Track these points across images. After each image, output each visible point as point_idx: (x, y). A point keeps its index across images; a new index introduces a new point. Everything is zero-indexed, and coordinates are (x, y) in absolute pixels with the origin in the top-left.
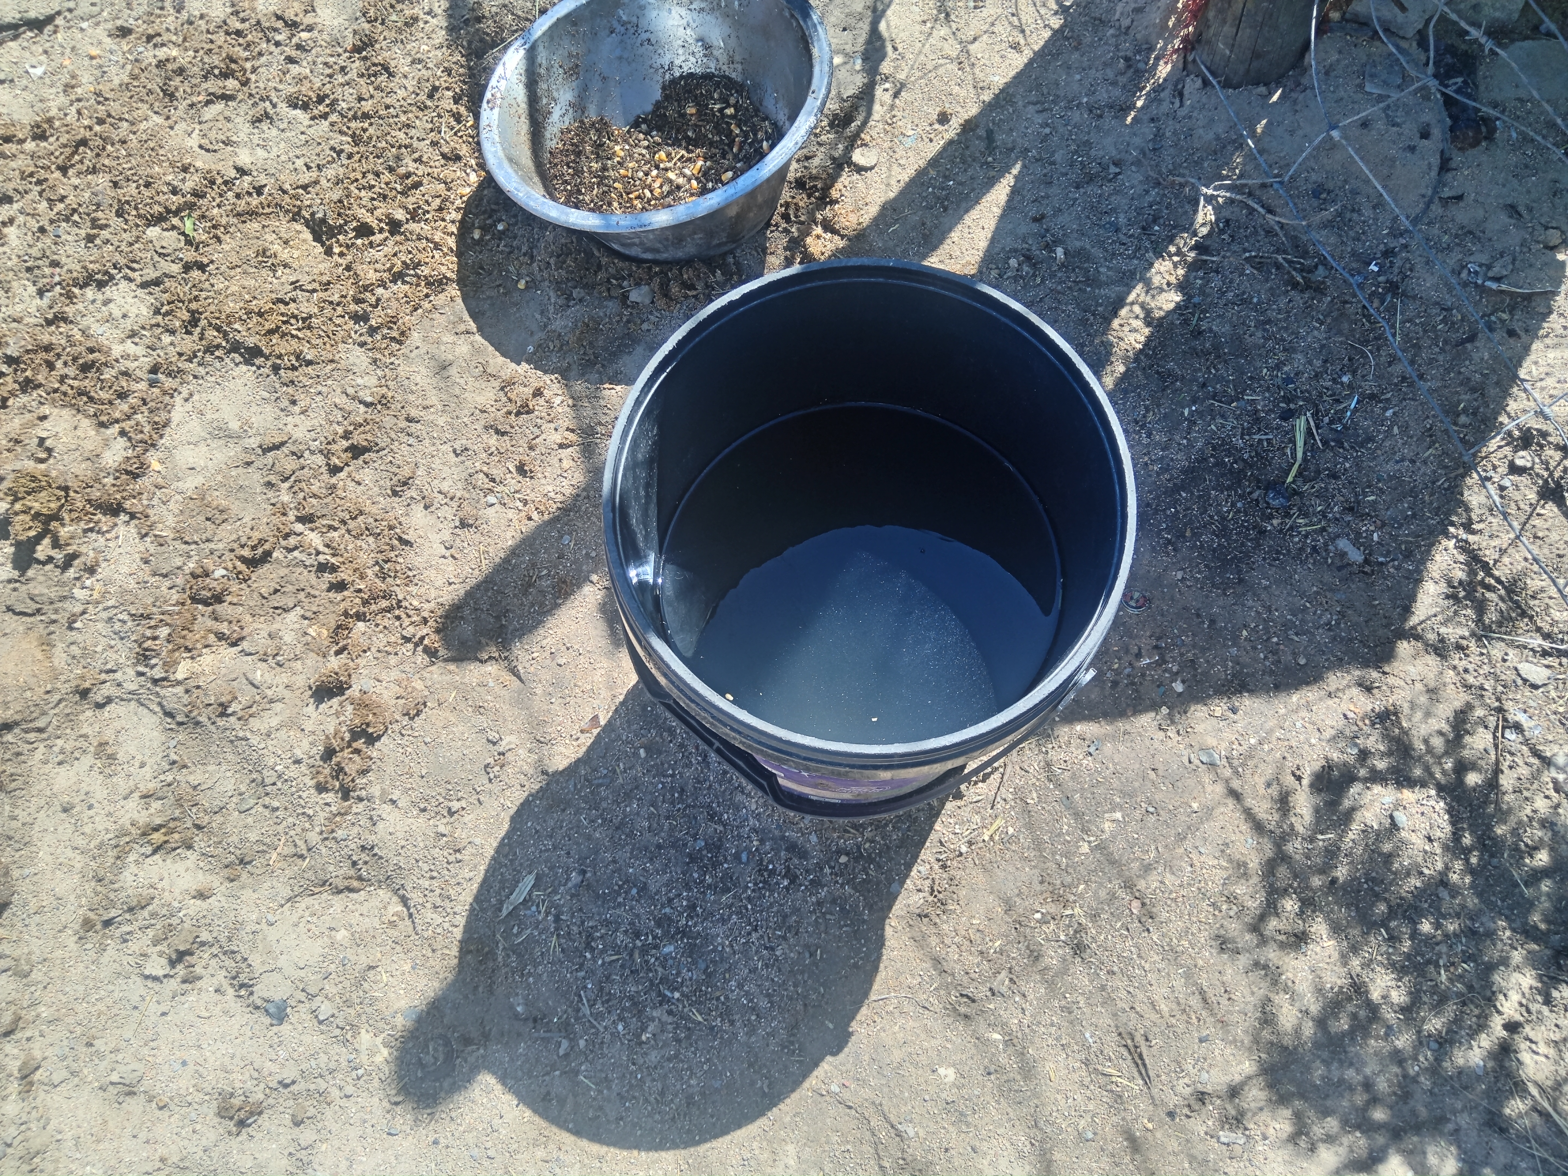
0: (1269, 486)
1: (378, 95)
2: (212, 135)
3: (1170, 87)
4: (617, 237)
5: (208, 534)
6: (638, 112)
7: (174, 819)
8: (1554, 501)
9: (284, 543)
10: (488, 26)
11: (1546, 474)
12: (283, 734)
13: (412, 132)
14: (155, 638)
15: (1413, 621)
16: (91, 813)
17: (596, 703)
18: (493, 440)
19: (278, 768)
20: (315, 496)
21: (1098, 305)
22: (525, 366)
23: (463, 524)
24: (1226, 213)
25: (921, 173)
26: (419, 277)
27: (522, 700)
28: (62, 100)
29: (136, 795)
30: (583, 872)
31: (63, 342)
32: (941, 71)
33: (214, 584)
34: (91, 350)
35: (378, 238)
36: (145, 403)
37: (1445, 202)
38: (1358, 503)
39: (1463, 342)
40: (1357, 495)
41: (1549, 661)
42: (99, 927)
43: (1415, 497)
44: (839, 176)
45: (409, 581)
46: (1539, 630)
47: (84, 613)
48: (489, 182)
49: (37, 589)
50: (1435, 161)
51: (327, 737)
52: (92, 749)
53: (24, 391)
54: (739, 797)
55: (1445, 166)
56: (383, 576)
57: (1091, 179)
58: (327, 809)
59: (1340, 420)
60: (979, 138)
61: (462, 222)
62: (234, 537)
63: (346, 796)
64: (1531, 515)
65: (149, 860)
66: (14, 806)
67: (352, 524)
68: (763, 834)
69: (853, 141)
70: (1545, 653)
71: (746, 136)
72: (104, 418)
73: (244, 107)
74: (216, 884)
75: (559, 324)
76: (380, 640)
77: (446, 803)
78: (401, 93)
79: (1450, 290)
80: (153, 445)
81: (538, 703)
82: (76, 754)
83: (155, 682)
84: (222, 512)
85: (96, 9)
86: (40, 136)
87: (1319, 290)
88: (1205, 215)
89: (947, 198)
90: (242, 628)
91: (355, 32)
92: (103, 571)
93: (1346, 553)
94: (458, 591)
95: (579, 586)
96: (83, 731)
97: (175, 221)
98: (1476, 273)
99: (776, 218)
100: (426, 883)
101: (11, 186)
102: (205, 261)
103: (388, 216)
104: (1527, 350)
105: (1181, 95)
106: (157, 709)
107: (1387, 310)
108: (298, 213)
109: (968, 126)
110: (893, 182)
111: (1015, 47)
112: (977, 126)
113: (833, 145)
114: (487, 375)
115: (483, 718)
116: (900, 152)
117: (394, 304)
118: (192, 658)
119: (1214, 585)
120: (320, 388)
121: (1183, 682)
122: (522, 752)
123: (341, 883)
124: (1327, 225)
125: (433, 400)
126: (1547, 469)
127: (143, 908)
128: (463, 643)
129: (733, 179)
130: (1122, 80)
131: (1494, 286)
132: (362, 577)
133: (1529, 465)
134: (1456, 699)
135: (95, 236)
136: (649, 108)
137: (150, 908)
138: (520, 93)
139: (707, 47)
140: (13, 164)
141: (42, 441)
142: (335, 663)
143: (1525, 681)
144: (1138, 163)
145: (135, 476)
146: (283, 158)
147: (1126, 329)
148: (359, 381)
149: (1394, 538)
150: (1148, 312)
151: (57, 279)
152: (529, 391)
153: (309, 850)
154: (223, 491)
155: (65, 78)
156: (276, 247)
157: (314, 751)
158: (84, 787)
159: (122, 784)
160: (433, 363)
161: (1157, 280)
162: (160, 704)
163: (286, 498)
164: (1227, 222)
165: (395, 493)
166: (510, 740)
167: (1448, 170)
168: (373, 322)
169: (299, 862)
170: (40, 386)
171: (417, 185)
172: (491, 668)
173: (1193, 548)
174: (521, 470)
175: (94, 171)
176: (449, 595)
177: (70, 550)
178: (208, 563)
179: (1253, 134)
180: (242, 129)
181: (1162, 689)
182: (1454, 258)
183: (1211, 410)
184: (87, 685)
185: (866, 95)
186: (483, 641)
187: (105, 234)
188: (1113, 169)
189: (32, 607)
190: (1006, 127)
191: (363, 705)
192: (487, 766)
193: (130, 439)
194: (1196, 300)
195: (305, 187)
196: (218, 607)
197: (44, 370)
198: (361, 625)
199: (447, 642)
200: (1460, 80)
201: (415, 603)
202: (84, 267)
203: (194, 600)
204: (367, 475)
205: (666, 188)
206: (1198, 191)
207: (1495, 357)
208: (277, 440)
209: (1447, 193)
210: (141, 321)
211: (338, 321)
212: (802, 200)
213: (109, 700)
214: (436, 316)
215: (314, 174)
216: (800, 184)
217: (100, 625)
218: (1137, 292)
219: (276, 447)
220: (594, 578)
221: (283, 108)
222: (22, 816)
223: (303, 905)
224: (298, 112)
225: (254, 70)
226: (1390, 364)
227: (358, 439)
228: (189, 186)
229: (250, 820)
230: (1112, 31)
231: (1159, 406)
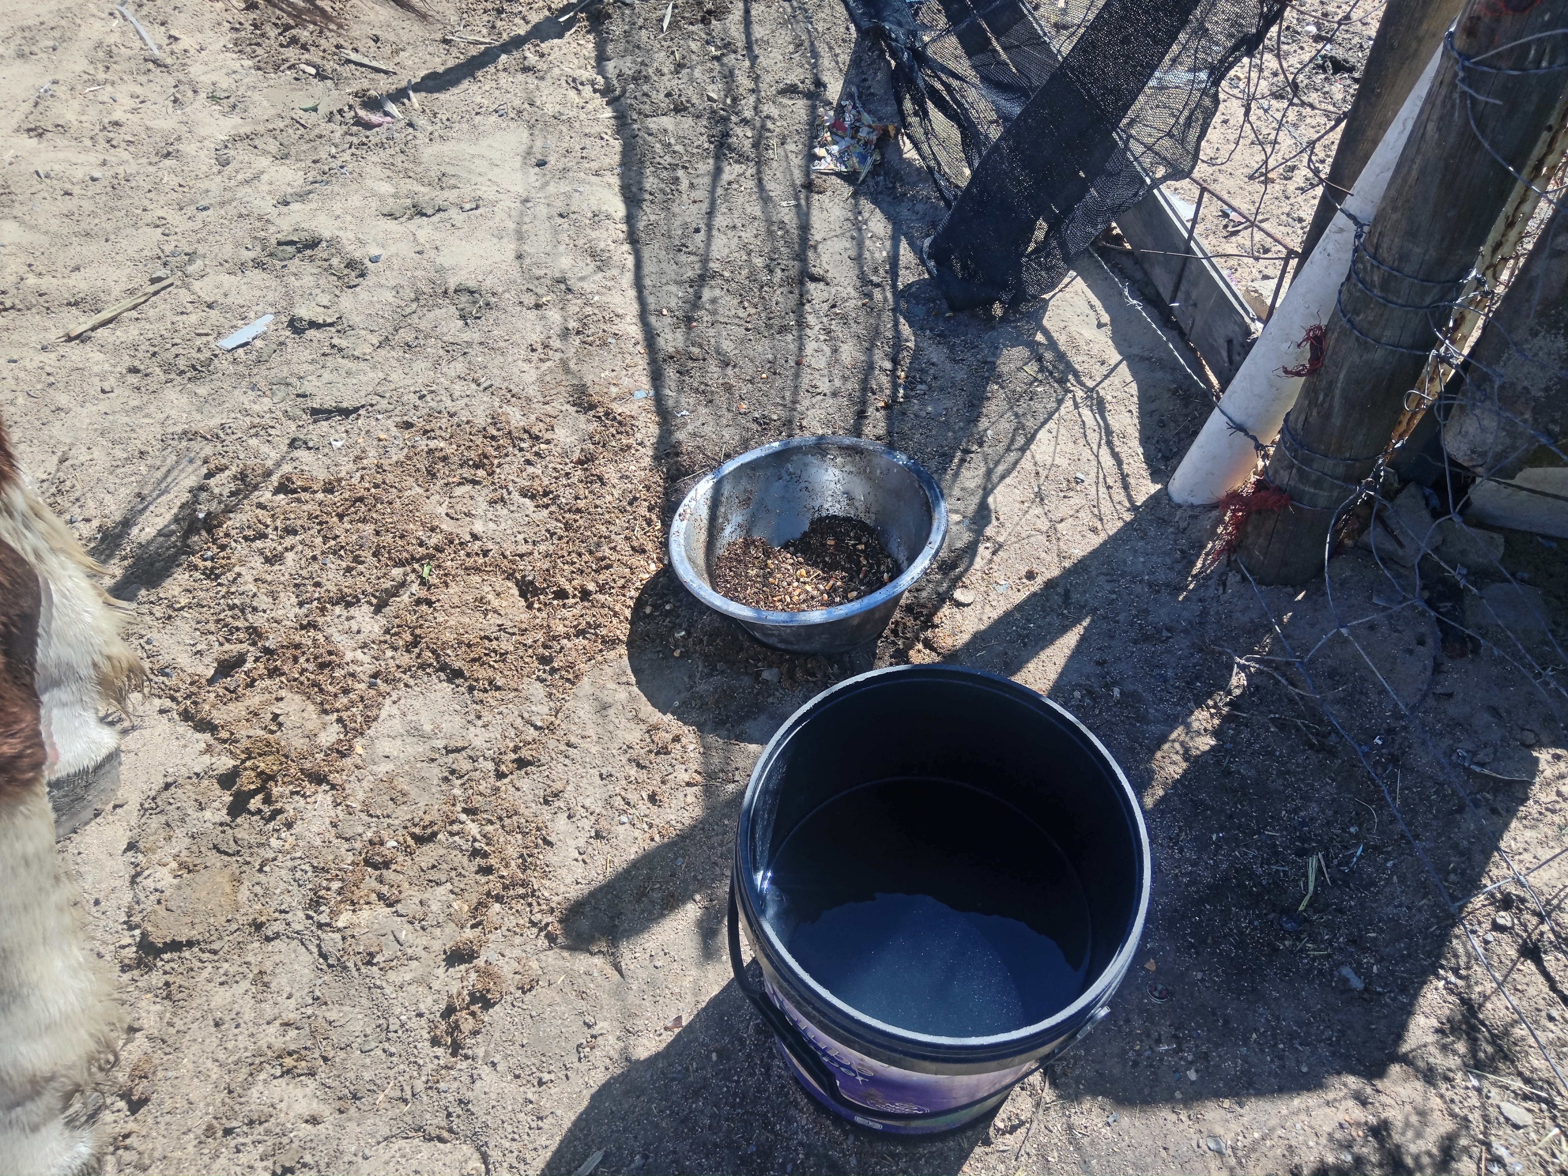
0: (1284, 911)
1: (591, 496)
2: (458, 507)
3: (1216, 577)
4: (762, 628)
5: (389, 811)
6: (789, 537)
7: (306, 1048)
8: (1533, 960)
9: (449, 828)
10: (684, 460)
11: (1525, 935)
12: (412, 989)
13: (612, 528)
14: (328, 889)
15: (1405, 1048)
16: (236, 1031)
17: (681, 1005)
18: (633, 771)
19: (403, 1018)
20: (481, 794)
21: (1145, 738)
22: (669, 716)
23: (598, 836)
24: (1256, 681)
25: (1008, 614)
26: (596, 635)
27: (618, 993)
28: (351, 466)
29: (277, 1023)
30: (645, 1157)
31: (310, 643)
32: (1032, 540)
33: (387, 852)
34: (330, 653)
35: (571, 601)
36: (362, 700)
37: (1438, 697)
38: (1361, 937)
39: (1452, 813)
40: (1360, 930)
41: (1529, 1104)
42: (220, 1134)
43: (1411, 939)
44: (941, 607)
45: (545, 875)
46: (1520, 1074)
47: (274, 859)
48: (668, 572)
49: (241, 834)
50: (1429, 663)
51: (450, 997)
52: (251, 976)
53: (270, 676)
54: (792, 1112)
55: (1437, 668)
56: (524, 868)
57: (1146, 639)
58: (436, 1061)
59: (1347, 864)
60: (1058, 594)
61: (638, 599)
62: (409, 817)
63: (454, 1054)
64: (1512, 969)
65: (275, 1082)
66: (175, 1014)
67: (507, 822)
68: (809, 1149)
69: (955, 583)
70: (1526, 1097)
71: (871, 566)
72: (327, 707)
73: (485, 491)
74: (327, 1113)
75: (702, 687)
76: (511, 922)
77: (538, 1074)
78: (609, 498)
79: (1443, 769)
80: (362, 734)
81: (632, 998)
82: (237, 978)
83: (320, 926)
84: (404, 795)
85: (391, 407)
86: (329, 489)
87: (1332, 753)
88: (1238, 680)
89: (1027, 636)
90: (400, 892)
91: (582, 450)
92: (298, 828)
93: (1348, 980)
94: (585, 889)
95: (684, 903)
96: (247, 959)
97: (416, 566)
98: (1464, 757)
99: (887, 632)
100: (507, 1144)
101: (299, 522)
102: (434, 599)
103: (582, 586)
104: (1506, 826)
105: (1224, 585)
106: (315, 950)
107: (1388, 777)
108: (512, 575)
109: (1050, 584)
110: (985, 618)
111: (1094, 530)
112: (1057, 585)
113: (939, 583)
114: (638, 719)
115: (583, 1003)
116: (993, 595)
117: (574, 653)
118: (354, 911)
119: (1229, 990)
120: (502, 708)
121: (1197, 1071)
122: (612, 1039)
123: (434, 1132)
124: (1341, 701)
125: (591, 732)
126: (1526, 931)
127: (261, 1123)
128: (579, 935)
129: (857, 598)
130: (1178, 567)
131: (1478, 769)
132: (507, 866)
133: (1509, 924)
134: (1443, 1125)
135: (353, 569)
136: (798, 535)
137: (266, 1125)
138: (704, 512)
139: (851, 499)
140: (305, 508)
141: (275, 717)
142: (469, 934)
143: (1507, 1119)
144: (1186, 631)
145: (343, 755)
146: (509, 531)
147: (1167, 760)
148: (534, 708)
149: (1392, 972)
150: (1187, 750)
151: (317, 595)
152: (669, 737)
153: (413, 1095)
154: (407, 778)
155: (357, 452)
156: (491, 597)
157: (436, 1008)
158: (236, 1007)
159: (269, 1010)
160: (596, 703)
161: (1195, 725)
162: (319, 946)
163: (457, 792)
164: (1257, 688)
165: (546, 802)
166: (602, 1026)
167: (1440, 672)
168: (556, 665)
169: (402, 1105)
170: (284, 674)
171: (608, 567)
172: (598, 961)
173: (1213, 954)
174: (653, 798)
175: (364, 521)
176: (574, 893)
177: (278, 806)
178: (385, 834)
179: (1280, 623)
180: (481, 506)
181: (1177, 1075)
182: (1446, 742)
183: (1236, 839)
184: (263, 919)
185: (971, 550)
186: (597, 935)
187: (361, 568)
188: (1165, 634)
189: (234, 847)
190: (1080, 589)
191: (486, 973)
192: (579, 1046)
193: (345, 726)
194: (1228, 746)
195: (521, 556)
196: (384, 872)
197: (290, 663)
198: (497, 906)
199: (567, 932)
200: (1449, 604)
201: (546, 894)
202: (340, 590)
203: (367, 862)
204: (525, 784)
205: (803, 597)
206: (1231, 658)
207: (1481, 828)
208: (460, 744)
209: (1439, 690)
210: (373, 636)
211: (527, 660)
212: (910, 622)
213: (277, 936)
214: (606, 667)
215: (531, 547)
216: (909, 609)
217: (283, 872)
218: (1178, 733)
219: (458, 750)
220: (698, 897)
221: (516, 496)
222: (179, 1024)
223: (396, 1147)
224: (527, 501)
225: (499, 465)
226: (1391, 822)
227: (525, 753)
228: (433, 541)
229: (368, 1061)
230: (1171, 530)
231: (1191, 828)
